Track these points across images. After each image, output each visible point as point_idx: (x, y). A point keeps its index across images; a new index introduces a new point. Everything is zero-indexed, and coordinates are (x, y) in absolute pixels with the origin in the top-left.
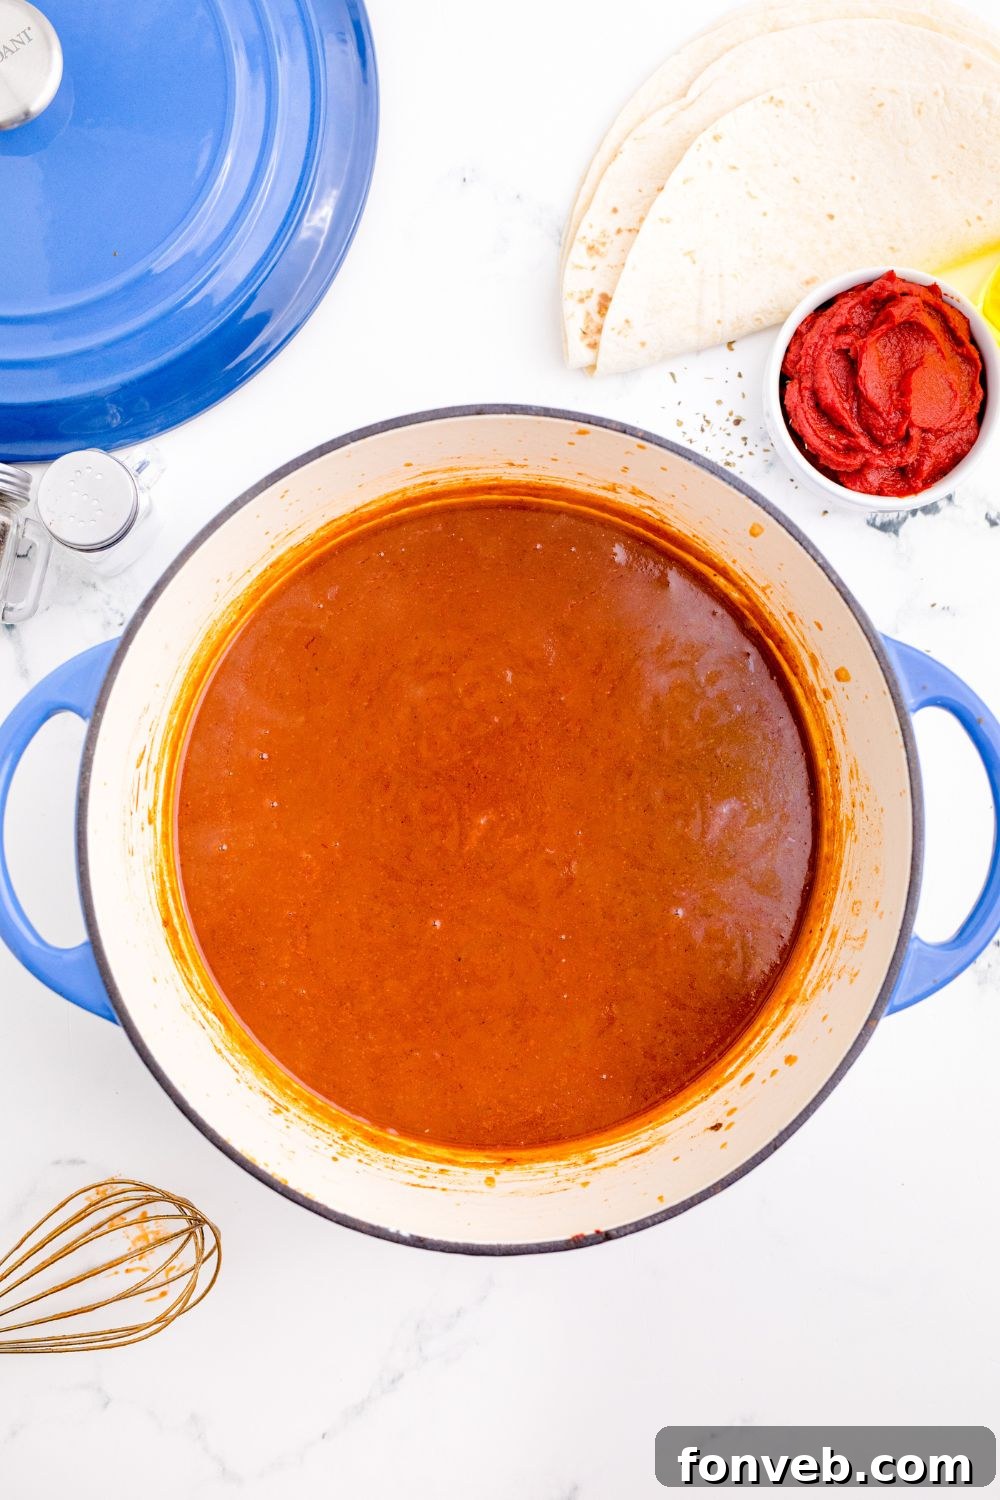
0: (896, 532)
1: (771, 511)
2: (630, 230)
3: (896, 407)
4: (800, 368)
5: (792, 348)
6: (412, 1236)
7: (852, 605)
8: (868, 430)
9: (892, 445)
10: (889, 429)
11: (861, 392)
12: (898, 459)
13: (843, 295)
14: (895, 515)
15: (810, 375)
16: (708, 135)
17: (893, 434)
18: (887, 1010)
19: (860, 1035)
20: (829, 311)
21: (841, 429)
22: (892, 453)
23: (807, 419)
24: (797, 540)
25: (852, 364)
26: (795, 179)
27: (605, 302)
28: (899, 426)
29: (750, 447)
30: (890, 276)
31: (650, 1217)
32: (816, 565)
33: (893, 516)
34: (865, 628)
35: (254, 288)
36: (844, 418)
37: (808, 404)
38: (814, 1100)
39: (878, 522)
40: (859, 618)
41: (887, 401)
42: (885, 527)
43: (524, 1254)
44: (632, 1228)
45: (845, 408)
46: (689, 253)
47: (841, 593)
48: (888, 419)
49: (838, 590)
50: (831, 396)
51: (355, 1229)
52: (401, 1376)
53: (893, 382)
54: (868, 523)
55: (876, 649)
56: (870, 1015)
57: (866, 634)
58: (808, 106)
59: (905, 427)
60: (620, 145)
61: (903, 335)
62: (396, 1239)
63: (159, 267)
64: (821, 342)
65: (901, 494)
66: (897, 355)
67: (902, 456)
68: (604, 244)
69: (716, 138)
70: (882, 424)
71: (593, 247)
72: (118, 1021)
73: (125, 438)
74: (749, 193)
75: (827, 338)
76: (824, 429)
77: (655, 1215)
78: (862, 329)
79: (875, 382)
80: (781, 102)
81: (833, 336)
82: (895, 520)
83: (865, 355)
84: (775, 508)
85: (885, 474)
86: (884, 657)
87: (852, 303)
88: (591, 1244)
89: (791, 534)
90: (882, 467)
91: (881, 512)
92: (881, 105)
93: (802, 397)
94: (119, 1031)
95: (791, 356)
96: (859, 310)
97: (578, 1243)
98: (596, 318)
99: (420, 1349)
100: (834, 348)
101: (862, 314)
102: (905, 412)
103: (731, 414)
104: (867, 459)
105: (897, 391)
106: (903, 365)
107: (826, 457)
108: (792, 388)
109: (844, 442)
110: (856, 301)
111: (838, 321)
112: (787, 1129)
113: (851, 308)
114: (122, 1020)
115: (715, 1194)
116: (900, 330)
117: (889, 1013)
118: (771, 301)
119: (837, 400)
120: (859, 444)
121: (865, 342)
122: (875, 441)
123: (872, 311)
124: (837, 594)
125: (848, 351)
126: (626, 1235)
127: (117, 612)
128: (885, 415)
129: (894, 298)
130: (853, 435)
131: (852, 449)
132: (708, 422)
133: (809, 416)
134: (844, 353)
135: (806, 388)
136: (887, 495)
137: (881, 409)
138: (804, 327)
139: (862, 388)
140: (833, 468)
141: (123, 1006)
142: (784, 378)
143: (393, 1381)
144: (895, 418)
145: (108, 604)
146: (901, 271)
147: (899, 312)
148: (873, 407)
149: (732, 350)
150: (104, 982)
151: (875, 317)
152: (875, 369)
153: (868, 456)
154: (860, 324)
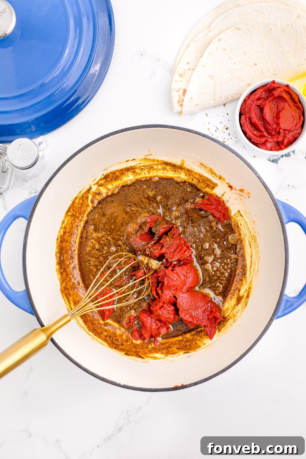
0: (277, 163)
1: (243, 159)
2: (193, 69)
3: (275, 123)
4: (245, 111)
5: (243, 105)
6: (124, 385)
7: (267, 190)
8: (267, 130)
9: (274, 135)
10: (273, 130)
11: (264, 118)
12: (276, 139)
13: (259, 88)
14: (277, 157)
15: (248, 113)
16: (217, 39)
17: (275, 131)
18: (276, 317)
19: (267, 325)
20: (255, 93)
21: (258, 130)
22: (274, 137)
23: (248, 127)
24: (250, 168)
25: (262, 109)
26: (244, 53)
27: (185, 91)
28: (276, 128)
29: (231, 136)
30: (274, 82)
31: (199, 381)
32: (256, 177)
33: (276, 157)
34: (272, 197)
35: (76, 88)
36: (259, 126)
37: (248, 122)
38: (252, 345)
39: (271, 160)
40: (270, 194)
41: (273, 121)
42: (273, 161)
43: (159, 391)
44: (193, 384)
45: (259, 123)
46: (211, 76)
47: (264, 186)
48: (273, 127)
49: (263, 184)
50: (255, 120)
51: (106, 382)
52: (122, 428)
53: (275, 115)
54: (268, 160)
55: (275, 203)
56: (270, 319)
57: (271, 199)
58: (248, 30)
59: (278, 129)
60: (190, 43)
61: (278, 100)
62: (119, 385)
63: (46, 82)
64: (252, 103)
65: (277, 150)
66: (276, 107)
67: (277, 138)
68: (184, 73)
69: (219, 40)
70: (271, 128)
71: (181, 74)
72: (34, 315)
73: (37, 135)
74: (230, 57)
75: (254, 101)
76: (253, 130)
77: (201, 380)
78: (265, 99)
79: (269, 115)
80: (239, 29)
81: (256, 101)
82: (277, 159)
83: (265, 107)
84: (244, 159)
85: (272, 144)
86: (277, 206)
87: (261, 91)
88: (180, 389)
89: (249, 167)
90: (271, 142)
91: (272, 156)
92: (271, 29)
93: (246, 120)
94: (34, 318)
95: (243, 107)
96: (264, 93)
97: (176, 388)
98: (182, 96)
99: (128, 419)
100: (256, 105)
101: (265, 94)
102: (278, 124)
103: (225, 126)
104: (266, 139)
105: (276, 118)
106: (278, 110)
107: (254, 139)
108: (243, 117)
109: (259, 134)
110: (263, 90)
111: (257, 96)
112: (243, 354)
113: (261, 92)
114: (35, 314)
115: (220, 374)
116: (277, 99)
117: (277, 318)
118: (237, 91)
119: (257, 121)
120: (264, 135)
121: (265, 103)
122: (269, 134)
123: (268, 93)
124: (263, 186)
125: (260, 105)
126: (191, 386)
127: (34, 189)
128: (272, 125)
129: (274, 89)
130: (262, 132)
131: (262, 136)
132: (218, 129)
133: (248, 126)
134: (259, 106)
135: (247, 117)
136: (273, 151)
137: (271, 123)
138: (247, 98)
139: (264, 117)
140: (256, 142)
141: (36, 310)
142: (241, 114)
143: (120, 429)
144: (275, 126)
145: (31, 186)
146: (277, 80)
147: (276, 93)
148: (268, 123)
149: (225, 106)
150: (30, 302)
151: (269, 95)
152: (269, 111)
153: (267, 138)
154: (264, 97)
